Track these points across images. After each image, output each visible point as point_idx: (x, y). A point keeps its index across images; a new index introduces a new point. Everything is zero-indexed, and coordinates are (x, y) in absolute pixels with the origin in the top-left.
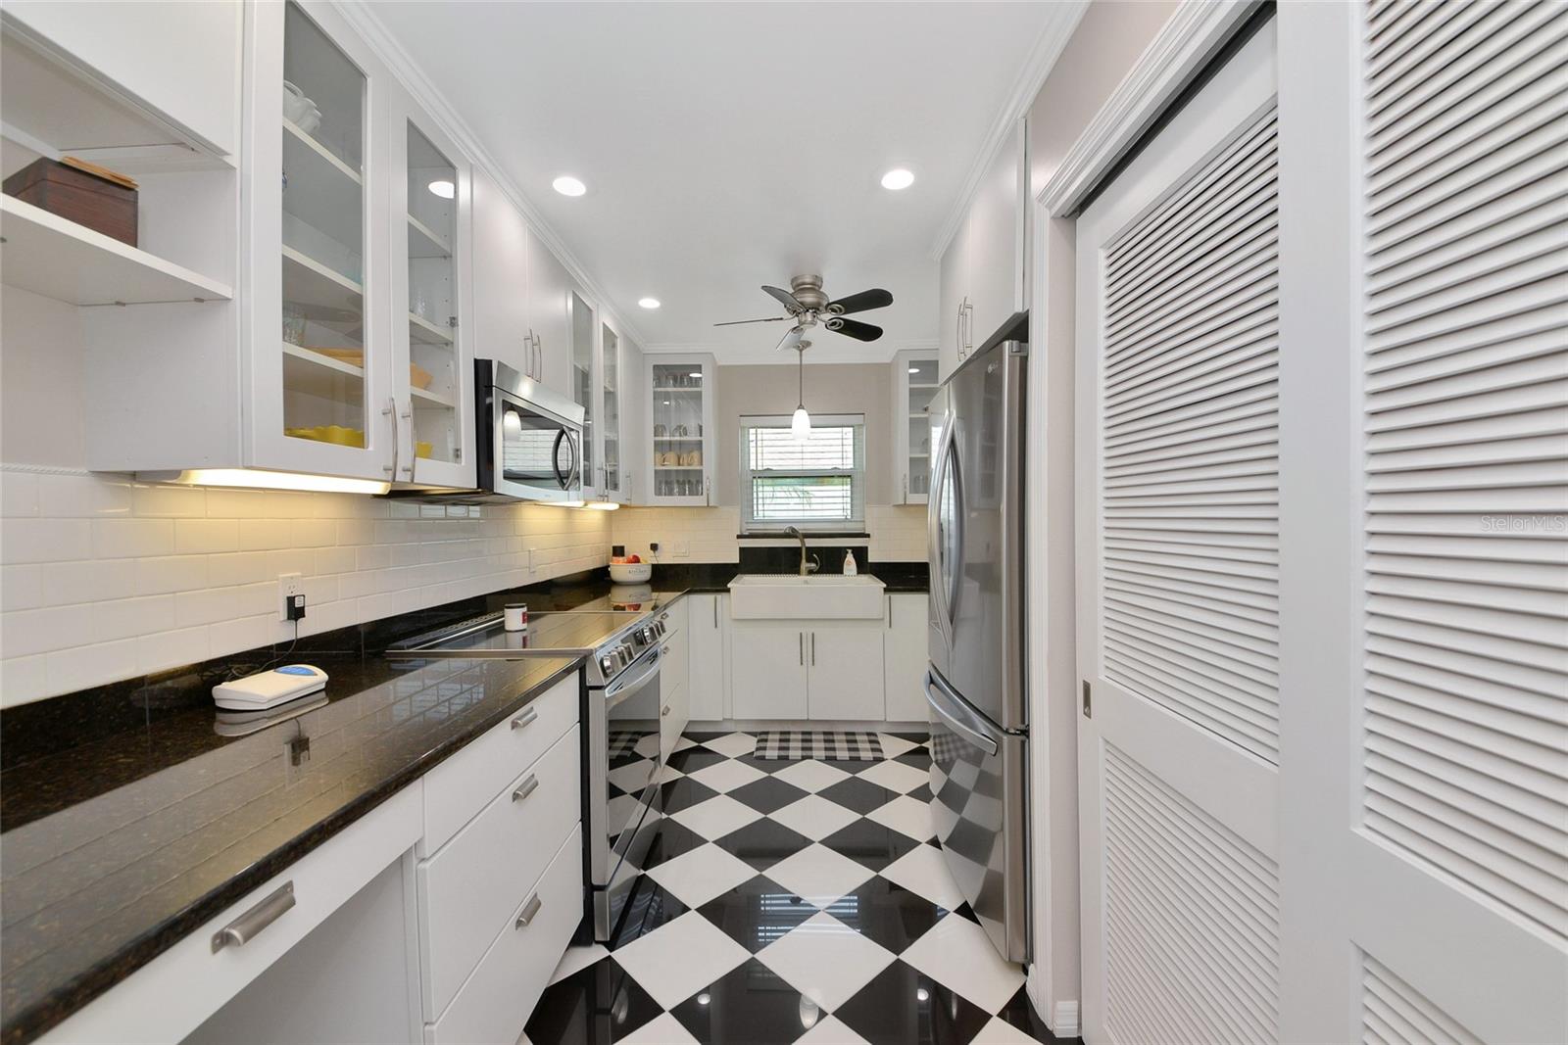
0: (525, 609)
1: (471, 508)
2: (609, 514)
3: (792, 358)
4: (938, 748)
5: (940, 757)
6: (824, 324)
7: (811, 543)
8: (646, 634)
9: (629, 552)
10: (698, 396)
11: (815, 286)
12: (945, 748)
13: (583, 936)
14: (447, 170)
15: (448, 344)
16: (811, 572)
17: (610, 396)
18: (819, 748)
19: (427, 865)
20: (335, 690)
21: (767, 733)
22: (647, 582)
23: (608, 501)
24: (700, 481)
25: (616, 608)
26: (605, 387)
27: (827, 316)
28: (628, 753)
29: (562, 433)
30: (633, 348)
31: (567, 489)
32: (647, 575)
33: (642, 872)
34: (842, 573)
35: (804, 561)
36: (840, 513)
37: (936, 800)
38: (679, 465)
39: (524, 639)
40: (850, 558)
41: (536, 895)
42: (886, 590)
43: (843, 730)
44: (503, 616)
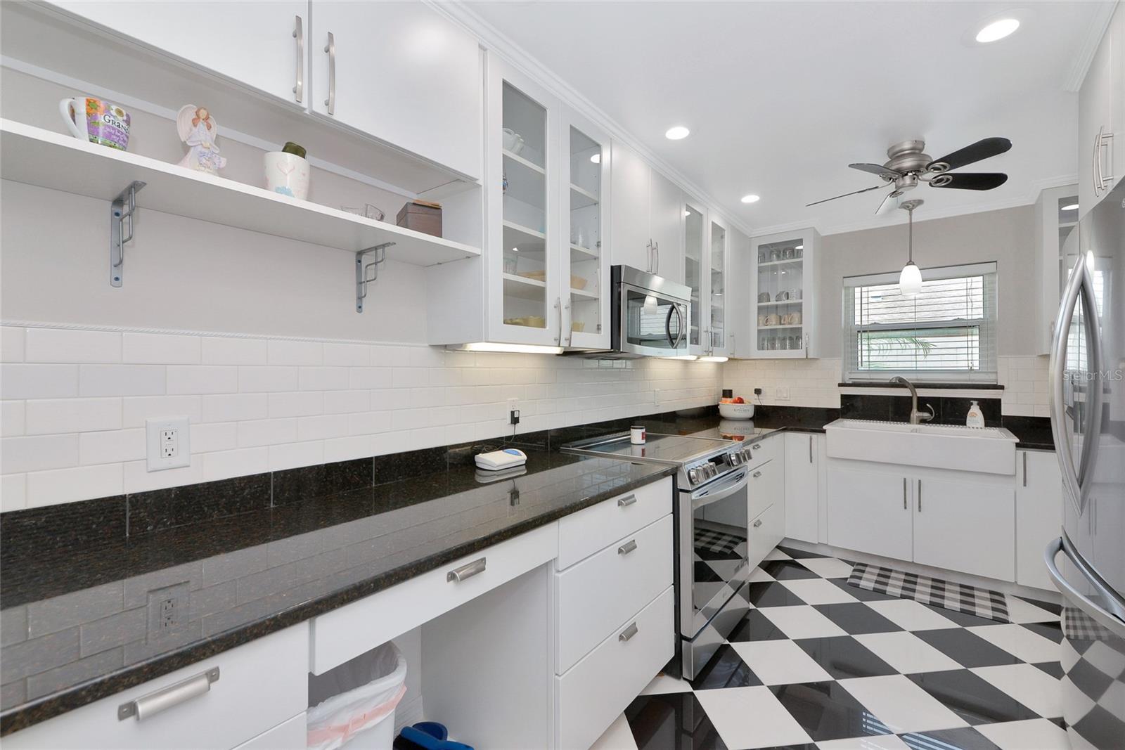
0: (644, 430)
1: (615, 361)
2: (720, 365)
3: (902, 217)
4: (1071, 623)
5: (1072, 632)
6: (928, 183)
7: (922, 393)
8: (732, 458)
9: (736, 395)
10: (800, 265)
11: (917, 150)
12: (1078, 623)
13: (673, 669)
14: (597, 148)
15: (596, 258)
16: (923, 421)
17: (717, 276)
18: (923, 591)
19: (560, 575)
20: (531, 467)
21: (866, 565)
22: (751, 419)
23: (712, 355)
24: (799, 338)
25: (725, 437)
26: (712, 269)
27: (931, 175)
28: (728, 551)
29: (673, 307)
30: (740, 236)
31: (676, 348)
32: (750, 414)
33: (727, 642)
34: (964, 423)
35: (915, 409)
36: (965, 363)
37: (1066, 678)
38: (781, 324)
39: (643, 450)
40: (975, 410)
41: (635, 623)
42: (1018, 445)
43: (959, 583)
44: (630, 435)
